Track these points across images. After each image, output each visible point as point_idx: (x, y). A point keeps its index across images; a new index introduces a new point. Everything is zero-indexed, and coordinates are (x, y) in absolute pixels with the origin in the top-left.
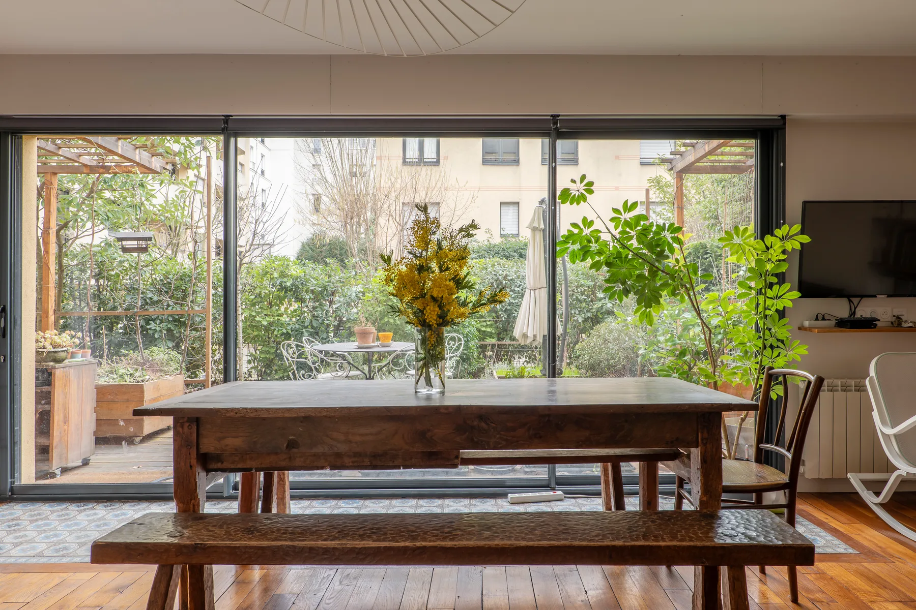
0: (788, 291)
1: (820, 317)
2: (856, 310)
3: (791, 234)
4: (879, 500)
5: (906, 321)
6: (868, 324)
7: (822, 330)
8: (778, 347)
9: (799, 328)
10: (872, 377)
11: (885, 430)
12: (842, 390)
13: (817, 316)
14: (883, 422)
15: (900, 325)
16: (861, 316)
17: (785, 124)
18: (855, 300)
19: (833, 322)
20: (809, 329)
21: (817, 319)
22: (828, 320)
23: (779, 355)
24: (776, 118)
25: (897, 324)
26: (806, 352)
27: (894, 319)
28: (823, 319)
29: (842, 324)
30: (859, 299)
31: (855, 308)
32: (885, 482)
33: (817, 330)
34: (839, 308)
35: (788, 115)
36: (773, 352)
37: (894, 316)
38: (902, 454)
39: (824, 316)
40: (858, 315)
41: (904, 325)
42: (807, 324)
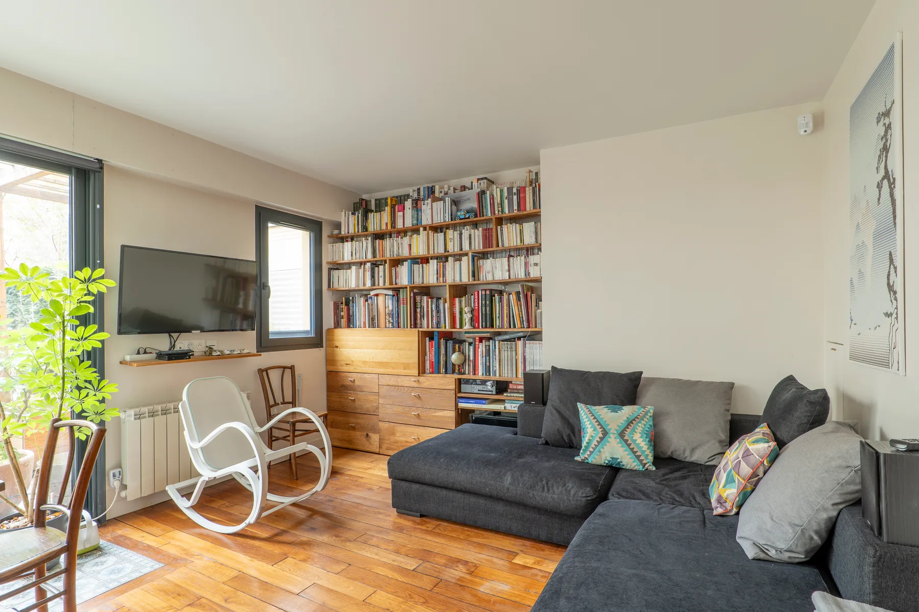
0: (95, 333)
1: (142, 351)
2: (176, 343)
3: (93, 277)
4: (190, 504)
5: (215, 351)
6: (184, 356)
7: (142, 363)
8: (86, 388)
9: (121, 363)
10: (185, 401)
11: (194, 445)
12: (162, 414)
13: (139, 350)
14: (192, 438)
15: (210, 354)
16: (180, 348)
17: (102, 168)
18: (175, 335)
19: (154, 355)
20: (130, 363)
21: (138, 353)
22: (150, 353)
23: (87, 396)
24: (93, 160)
25: (209, 354)
26: (116, 390)
27: (207, 349)
28: (145, 352)
29: (161, 356)
30: (178, 334)
31: (175, 342)
32: (194, 485)
33: (136, 364)
34: (161, 342)
35: (104, 161)
36: (80, 393)
37: (207, 347)
38: (206, 461)
39: (145, 350)
40: (177, 348)
41: (214, 354)
42: (128, 358)
